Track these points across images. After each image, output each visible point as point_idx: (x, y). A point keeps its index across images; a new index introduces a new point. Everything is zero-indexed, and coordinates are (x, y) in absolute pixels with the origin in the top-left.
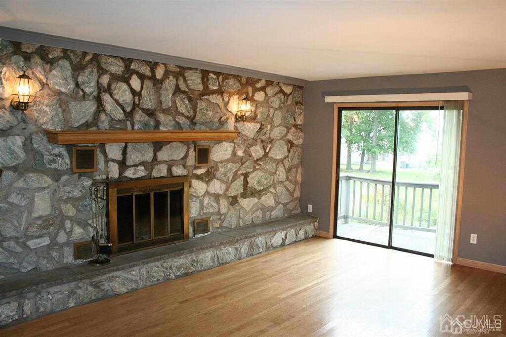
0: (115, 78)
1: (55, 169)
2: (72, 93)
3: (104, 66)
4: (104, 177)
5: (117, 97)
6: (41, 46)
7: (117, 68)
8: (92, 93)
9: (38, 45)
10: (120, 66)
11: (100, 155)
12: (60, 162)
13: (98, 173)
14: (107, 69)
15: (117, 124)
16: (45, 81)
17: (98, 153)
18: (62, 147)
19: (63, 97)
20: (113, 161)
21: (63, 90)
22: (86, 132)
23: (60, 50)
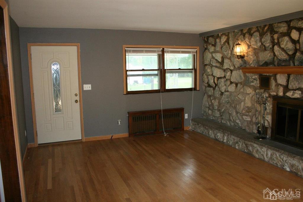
0: (283, 35)
1: (253, 85)
2: (259, 48)
3: (275, 30)
4: (275, 94)
5: (282, 46)
6: (250, 28)
7: (283, 28)
8: (269, 46)
9: (248, 28)
10: (284, 27)
11: (273, 81)
12: (255, 82)
13: (271, 91)
14: (278, 31)
15: (283, 63)
16: (249, 44)
17: (272, 79)
18: (257, 75)
19: (257, 50)
20: (281, 85)
21: (256, 47)
22: (266, 67)
23: (255, 28)
